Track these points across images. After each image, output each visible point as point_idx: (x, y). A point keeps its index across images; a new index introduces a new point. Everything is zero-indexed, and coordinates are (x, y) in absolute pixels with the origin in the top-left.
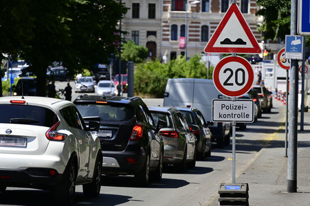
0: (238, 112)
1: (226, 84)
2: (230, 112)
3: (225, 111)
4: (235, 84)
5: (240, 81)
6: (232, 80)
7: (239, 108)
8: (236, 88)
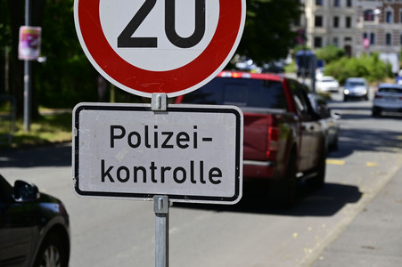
0: (177, 157)
1: (126, 39)
2: (143, 156)
3: (122, 155)
4: (163, 40)
5: (185, 28)
6: (153, 25)
7: (182, 139)
8: (166, 58)
